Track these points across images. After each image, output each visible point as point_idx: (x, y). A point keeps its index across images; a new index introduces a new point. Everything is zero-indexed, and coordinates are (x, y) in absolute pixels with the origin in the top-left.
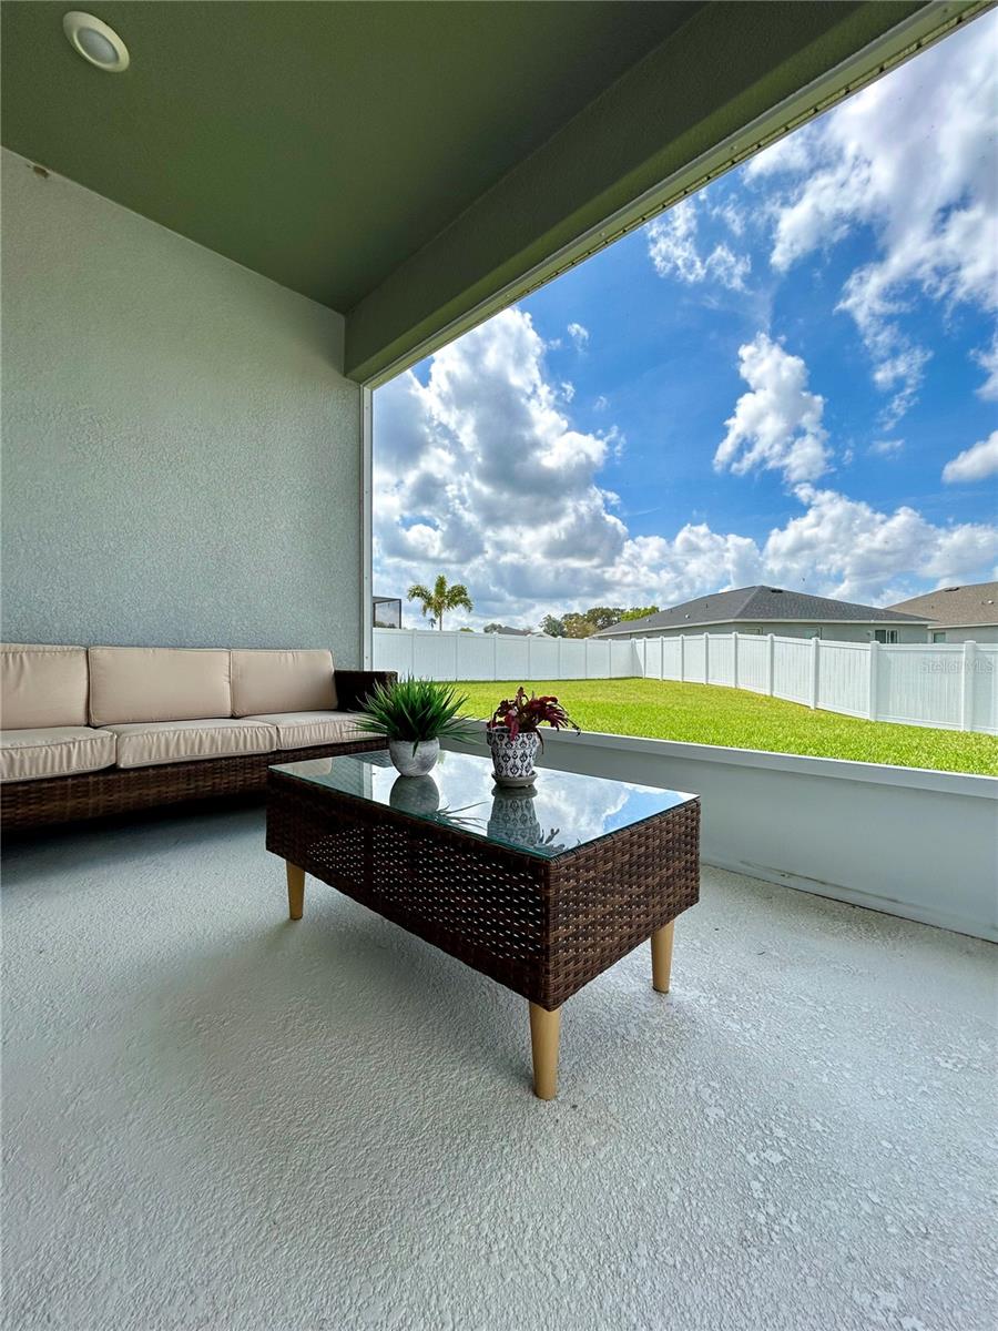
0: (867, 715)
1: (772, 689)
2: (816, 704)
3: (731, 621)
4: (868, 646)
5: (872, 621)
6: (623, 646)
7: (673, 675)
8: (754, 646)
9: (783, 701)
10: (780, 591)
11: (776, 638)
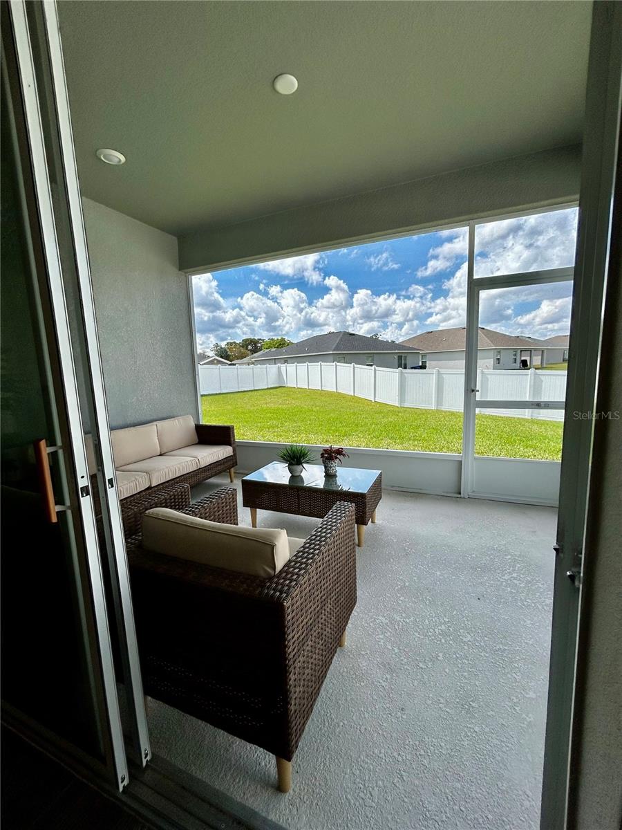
0: (397, 404)
1: (354, 392)
2: (375, 399)
3: (331, 352)
4: (397, 370)
5: (397, 351)
6: (272, 369)
7: (303, 385)
8: (345, 369)
9: (359, 398)
10: (354, 335)
11: (356, 366)
